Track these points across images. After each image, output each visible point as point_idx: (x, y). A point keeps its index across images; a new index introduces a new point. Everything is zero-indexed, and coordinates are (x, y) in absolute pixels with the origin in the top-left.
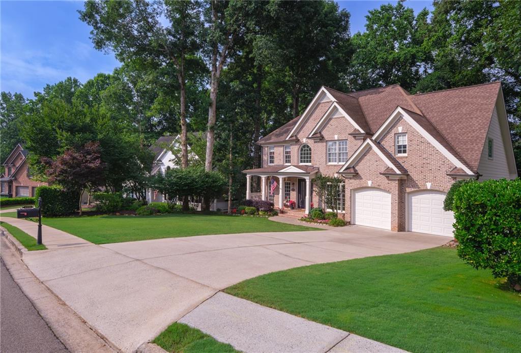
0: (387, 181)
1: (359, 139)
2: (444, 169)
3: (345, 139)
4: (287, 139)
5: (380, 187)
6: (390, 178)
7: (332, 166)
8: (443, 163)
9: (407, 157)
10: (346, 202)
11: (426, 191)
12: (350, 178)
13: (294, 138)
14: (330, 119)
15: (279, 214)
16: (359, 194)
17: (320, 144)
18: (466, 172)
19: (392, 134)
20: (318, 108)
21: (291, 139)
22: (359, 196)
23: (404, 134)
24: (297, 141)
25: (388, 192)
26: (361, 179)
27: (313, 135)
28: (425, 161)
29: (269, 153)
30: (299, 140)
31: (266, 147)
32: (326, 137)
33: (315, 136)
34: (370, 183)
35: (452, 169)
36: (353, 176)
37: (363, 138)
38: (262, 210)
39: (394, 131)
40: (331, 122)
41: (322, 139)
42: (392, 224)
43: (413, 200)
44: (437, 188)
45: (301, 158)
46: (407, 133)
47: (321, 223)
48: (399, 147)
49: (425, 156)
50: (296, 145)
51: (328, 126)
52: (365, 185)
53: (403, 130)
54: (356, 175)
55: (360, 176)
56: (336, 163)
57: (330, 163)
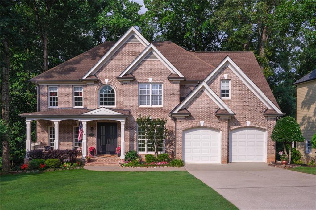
0: (218, 121)
1: (175, 83)
2: (260, 110)
3: (160, 82)
4: (85, 78)
5: (212, 127)
6: (221, 118)
7: (146, 108)
8: (258, 105)
9: (230, 101)
10: (177, 142)
11: (247, 128)
12: (182, 119)
13: (94, 77)
14: (144, 61)
15: (86, 164)
16: (187, 134)
17: (131, 86)
18: (277, 112)
19: (218, 80)
20: (124, 49)
21: (89, 78)
22: (188, 136)
23: (228, 81)
24: (97, 82)
25: (218, 130)
26: (194, 119)
27: (124, 76)
28: (245, 104)
29: (49, 94)
30: (99, 80)
31: (45, 86)
32: (138, 79)
33: (126, 77)
34: (202, 123)
35: (265, 110)
36: (185, 117)
37: (179, 82)
38: (67, 162)
39: (220, 77)
40: (144, 64)
41: (133, 81)
42: (222, 158)
43: (233, 136)
44: (254, 125)
45: (101, 100)
46: (231, 80)
47: (160, 165)
48: (223, 91)
49: (245, 99)
50: (95, 86)
51: (140, 67)
52: (197, 125)
53: (228, 77)
54: (189, 117)
55: (192, 117)
56: (150, 106)
57: (141, 106)
